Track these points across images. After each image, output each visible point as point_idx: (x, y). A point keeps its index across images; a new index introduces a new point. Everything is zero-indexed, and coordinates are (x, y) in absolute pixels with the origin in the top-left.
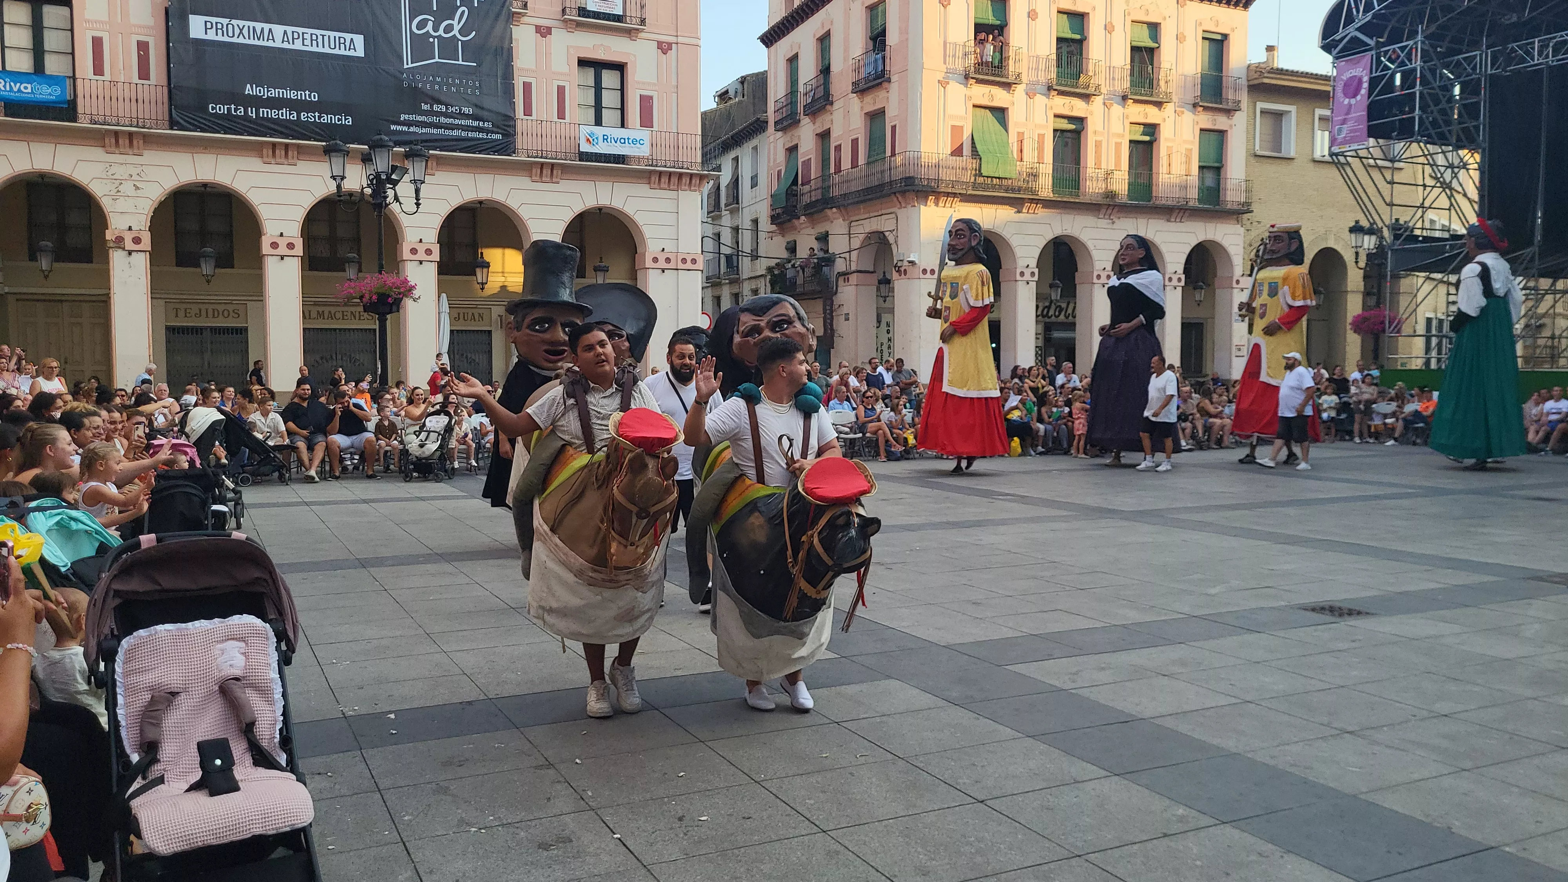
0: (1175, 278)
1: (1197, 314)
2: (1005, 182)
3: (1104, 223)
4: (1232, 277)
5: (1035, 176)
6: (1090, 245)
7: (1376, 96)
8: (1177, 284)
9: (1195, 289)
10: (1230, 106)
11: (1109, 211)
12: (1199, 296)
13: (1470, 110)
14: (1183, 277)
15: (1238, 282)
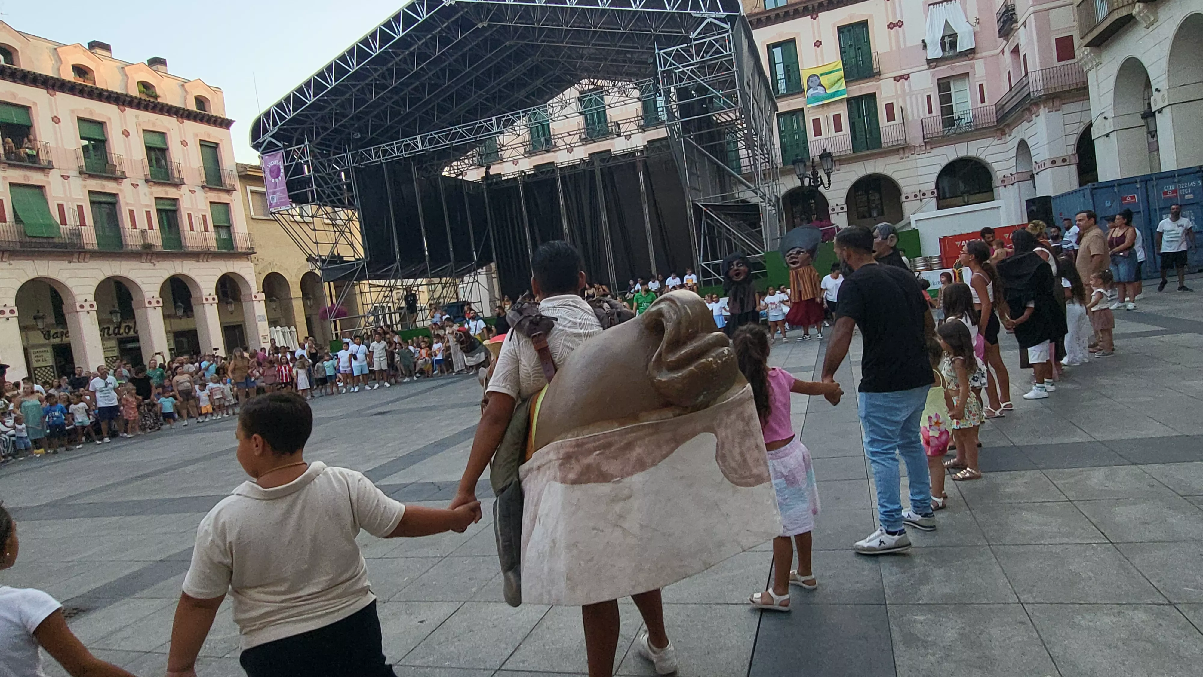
0: (210, 298)
1: (233, 320)
2: (51, 241)
3: (147, 265)
4: (251, 294)
5: (79, 235)
6: (138, 281)
7: (290, 177)
8: (212, 302)
9: (227, 303)
10: (229, 187)
11: (149, 257)
12: (230, 308)
13: (349, 186)
14: (216, 297)
15: (255, 297)
